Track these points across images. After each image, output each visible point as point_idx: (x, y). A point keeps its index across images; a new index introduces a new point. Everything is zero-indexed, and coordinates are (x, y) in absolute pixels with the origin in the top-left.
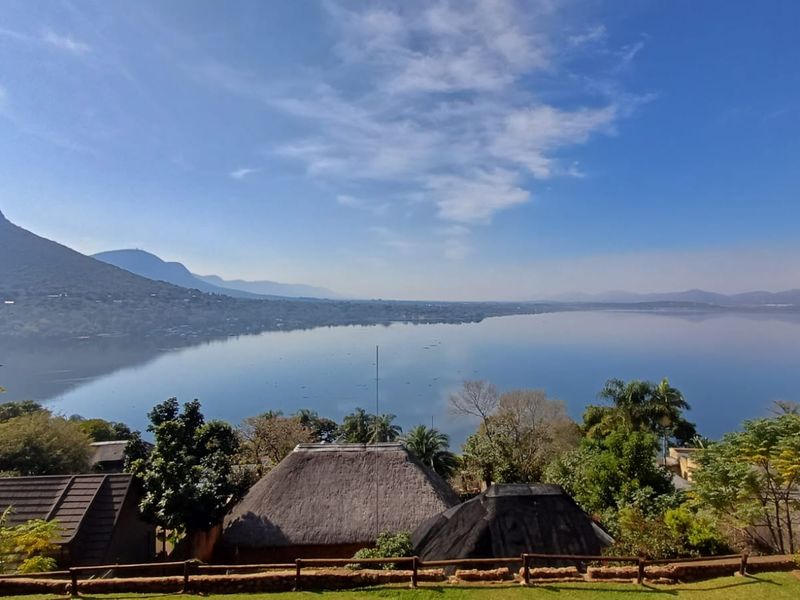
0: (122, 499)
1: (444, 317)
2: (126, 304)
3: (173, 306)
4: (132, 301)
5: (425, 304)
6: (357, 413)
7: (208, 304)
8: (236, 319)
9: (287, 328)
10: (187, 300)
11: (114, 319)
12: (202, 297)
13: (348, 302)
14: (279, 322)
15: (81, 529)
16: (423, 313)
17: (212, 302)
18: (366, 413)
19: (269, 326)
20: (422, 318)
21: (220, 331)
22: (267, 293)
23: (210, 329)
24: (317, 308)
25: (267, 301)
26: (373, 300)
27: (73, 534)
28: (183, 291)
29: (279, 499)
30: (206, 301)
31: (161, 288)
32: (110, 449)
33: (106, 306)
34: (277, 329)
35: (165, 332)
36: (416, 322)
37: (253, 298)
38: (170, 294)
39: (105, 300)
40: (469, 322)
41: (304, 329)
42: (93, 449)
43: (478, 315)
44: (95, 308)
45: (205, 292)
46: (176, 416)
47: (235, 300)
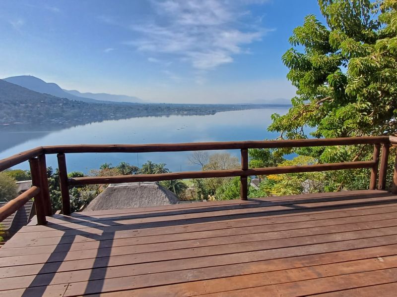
0: (30, 211)
1: (196, 112)
2: (27, 107)
3: (54, 107)
4: (30, 105)
5: (187, 105)
6: (148, 163)
7: (73, 106)
8: (89, 114)
9: (116, 118)
10: (61, 104)
11: (22, 114)
12: (69, 103)
13: (148, 105)
14: (112, 115)
15: (13, 224)
16: (186, 110)
17: (75, 105)
18: (152, 163)
19: (107, 118)
20: (186, 113)
21: (81, 120)
22: (105, 100)
23: (76, 119)
24: (131, 108)
25: (105, 104)
26: (161, 104)
27: (10, 226)
28: (59, 99)
29: (102, 207)
30: (71, 105)
31: (46, 98)
32: (26, 184)
33: (17, 107)
34: (111, 119)
35: (51, 122)
36: (183, 115)
37: (97, 102)
38: (51, 101)
39: (15, 104)
40: (209, 114)
41: (126, 119)
42: (17, 185)
43: (213, 111)
44: (10, 109)
45: (71, 100)
46: (52, 174)
47: (87, 104)
